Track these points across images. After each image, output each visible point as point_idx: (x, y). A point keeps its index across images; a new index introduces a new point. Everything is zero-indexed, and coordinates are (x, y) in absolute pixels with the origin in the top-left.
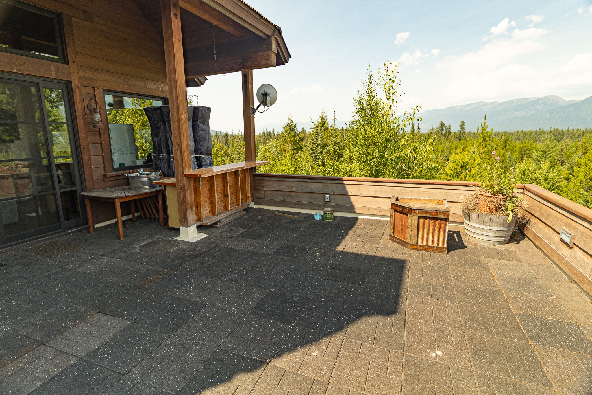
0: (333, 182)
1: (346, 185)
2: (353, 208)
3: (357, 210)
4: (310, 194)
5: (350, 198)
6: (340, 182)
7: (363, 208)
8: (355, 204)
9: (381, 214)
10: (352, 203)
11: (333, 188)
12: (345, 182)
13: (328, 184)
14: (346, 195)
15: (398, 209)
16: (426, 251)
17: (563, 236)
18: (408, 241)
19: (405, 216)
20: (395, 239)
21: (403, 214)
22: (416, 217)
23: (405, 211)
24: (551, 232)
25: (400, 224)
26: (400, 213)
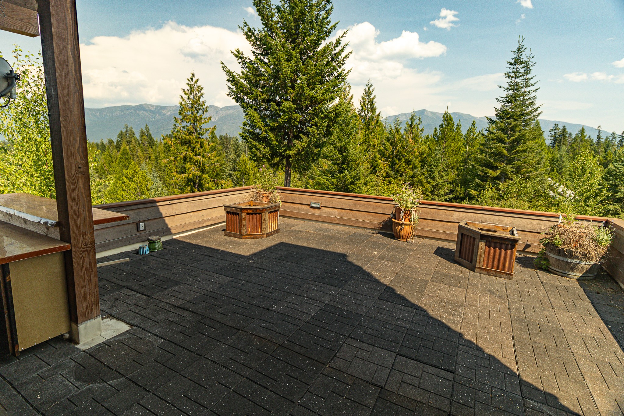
0: (146, 206)
1: (160, 207)
2: (169, 230)
3: (173, 231)
4: (117, 227)
5: (164, 220)
6: (154, 205)
7: (178, 227)
8: (170, 226)
9: (194, 227)
10: (167, 225)
11: (145, 213)
12: (158, 204)
13: (140, 210)
14: (161, 217)
15: (251, 211)
16: (272, 235)
17: (313, 205)
18: (263, 233)
19: (258, 215)
20: (249, 236)
21: (256, 214)
22: (267, 213)
23: (258, 211)
24: (300, 206)
25: (251, 223)
26: (252, 214)
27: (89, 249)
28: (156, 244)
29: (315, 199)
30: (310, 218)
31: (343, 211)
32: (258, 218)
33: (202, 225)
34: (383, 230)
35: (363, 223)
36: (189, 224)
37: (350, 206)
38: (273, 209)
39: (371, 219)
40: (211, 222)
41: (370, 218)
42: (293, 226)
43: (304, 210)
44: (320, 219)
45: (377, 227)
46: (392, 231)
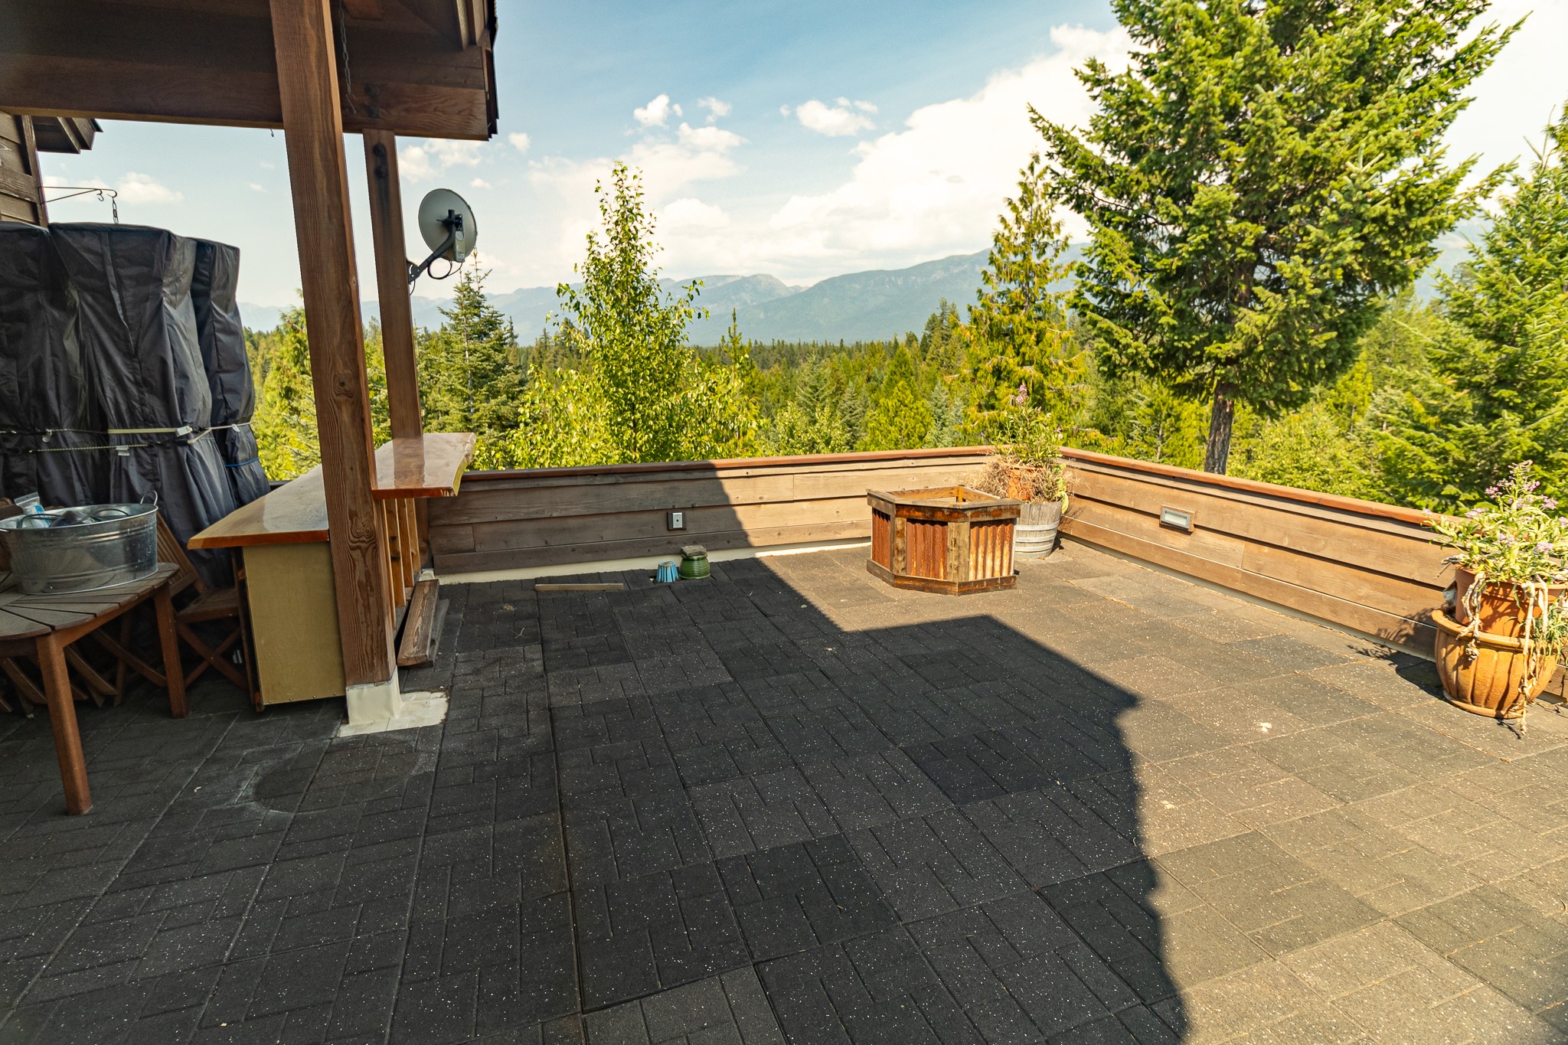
0: (689, 476)
1: (723, 481)
2: (745, 535)
3: (754, 540)
4: (625, 516)
5: (734, 512)
6: (709, 474)
7: (767, 532)
8: (748, 526)
9: (809, 539)
10: (739, 524)
11: (689, 491)
12: (720, 474)
13: (676, 484)
14: (727, 505)
15: (918, 515)
16: (985, 590)
17: (1168, 518)
18: (950, 579)
19: (938, 527)
20: (911, 583)
21: (933, 523)
22: (967, 525)
23: (939, 516)
24: (1132, 516)
25: (921, 547)
26: (923, 522)
27: (364, 545)
28: (696, 563)
29: (1175, 500)
30: (1157, 559)
31: (1266, 549)
32: (938, 535)
33: (831, 536)
34: (1414, 649)
35: (1334, 606)
36: (797, 529)
37: (1290, 537)
38: (988, 514)
39: (1367, 597)
40: (860, 531)
41: (1365, 590)
42: (1089, 575)
43: (1141, 531)
44: (1187, 569)
45: (1393, 629)
46: (1433, 655)
